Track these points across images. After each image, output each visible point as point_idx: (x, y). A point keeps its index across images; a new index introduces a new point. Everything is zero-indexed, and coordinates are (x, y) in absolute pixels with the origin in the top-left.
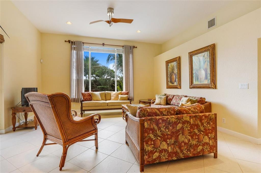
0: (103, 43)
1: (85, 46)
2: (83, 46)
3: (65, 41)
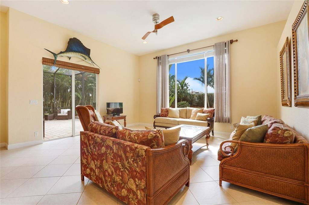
0: (187, 50)
1: (170, 59)
2: (168, 59)
3: (154, 58)
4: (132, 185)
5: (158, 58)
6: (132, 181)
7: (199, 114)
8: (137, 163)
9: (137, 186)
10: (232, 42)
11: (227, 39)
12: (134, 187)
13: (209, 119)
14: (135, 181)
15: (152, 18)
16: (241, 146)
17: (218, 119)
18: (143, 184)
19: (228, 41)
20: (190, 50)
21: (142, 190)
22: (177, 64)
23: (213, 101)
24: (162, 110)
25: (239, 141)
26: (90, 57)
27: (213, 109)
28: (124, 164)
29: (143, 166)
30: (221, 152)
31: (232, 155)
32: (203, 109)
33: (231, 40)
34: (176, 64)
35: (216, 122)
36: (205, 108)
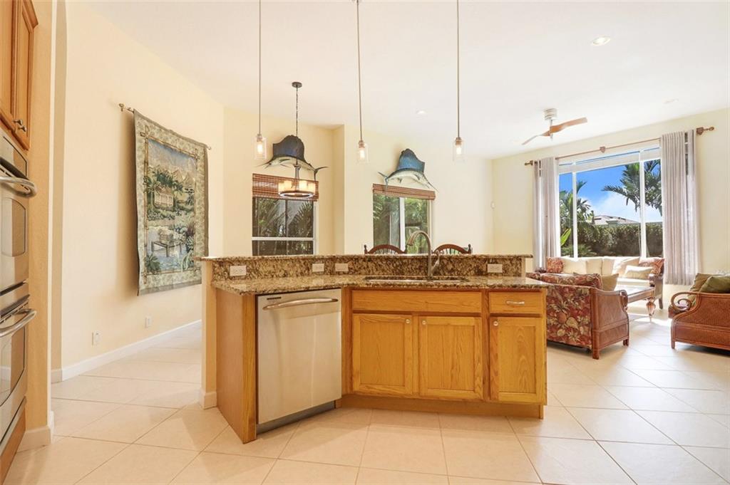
0: (601, 148)
2: (557, 164)
3: (526, 164)
4: (572, 323)
5: (536, 164)
6: (572, 319)
7: (629, 268)
8: (579, 302)
9: (579, 323)
10: (700, 131)
11: (690, 127)
12: (575, 325)
13: (651, 275)
14: (576, 319)
15: (543, 115)
16: (701, 297)
17: (671, 279)
18: (587, 320)
19: (693, 131)
20: (606, 147)
21: (586, 325)
22: (578, 174)
23: (660, 243)
24: (548, 262)
25: (698, 293)
26: (424, 175)
27: (660, 259)
28: (561, 305)
29: (587, 303)
30: (673, 307)
31: (689, 309)
32: (639, 259)
33: (698, 129)
34: (574, 174)
35: (667, 283)
36: (644, 257)
